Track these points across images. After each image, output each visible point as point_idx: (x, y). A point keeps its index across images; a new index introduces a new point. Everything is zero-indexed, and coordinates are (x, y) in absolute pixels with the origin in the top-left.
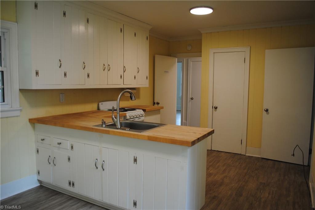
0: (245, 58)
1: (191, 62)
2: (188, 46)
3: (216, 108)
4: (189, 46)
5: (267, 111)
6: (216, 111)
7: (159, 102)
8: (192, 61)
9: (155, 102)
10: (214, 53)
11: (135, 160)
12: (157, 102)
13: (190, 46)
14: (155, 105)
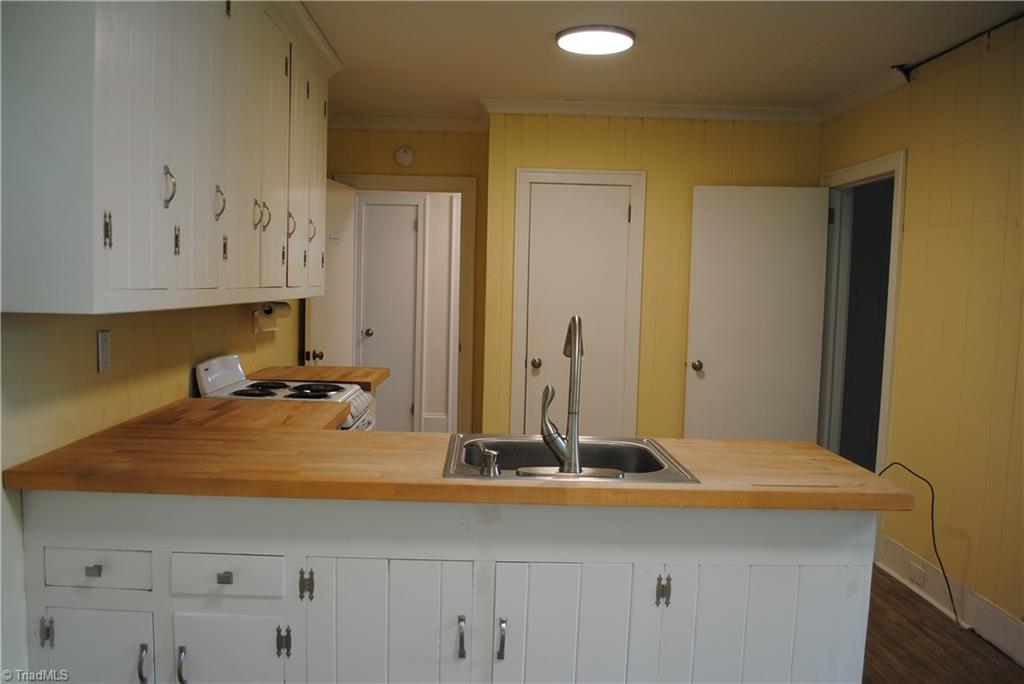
0: (630, 208)
1: (364, 207)
2: (402, 151)
3: (536, 365)
4: (405, 152)
5: (698, 367)
6: (535, 374)
7: (323, 351)
8: (366, 205)
9: (307, 350)
10: (531, 183)
11: (664, 591)
12: (314, 352)
13: (409, 152)
14: (306, 362)
